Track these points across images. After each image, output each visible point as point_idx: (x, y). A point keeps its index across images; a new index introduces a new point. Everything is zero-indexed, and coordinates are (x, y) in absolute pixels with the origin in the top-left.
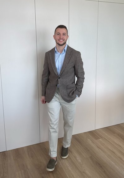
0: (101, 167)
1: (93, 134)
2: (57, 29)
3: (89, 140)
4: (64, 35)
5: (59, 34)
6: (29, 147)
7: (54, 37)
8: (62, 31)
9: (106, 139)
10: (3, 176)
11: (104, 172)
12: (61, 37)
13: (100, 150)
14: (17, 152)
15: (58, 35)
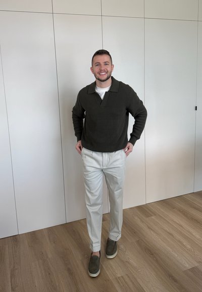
0: (152, 254)
1: (143, 210)
2: (95, 57)
3: (136, 218)
4: (106, 64)
5: (98, 64)
6: (50, 230)
7: (92, 69)
8: (103, 59)
9: (161, 217)
10: (14, 267)
11: (157, 261)
12: (103, 69)
13: (151, 231)
14: (34, 236)
15: (97, 67)
